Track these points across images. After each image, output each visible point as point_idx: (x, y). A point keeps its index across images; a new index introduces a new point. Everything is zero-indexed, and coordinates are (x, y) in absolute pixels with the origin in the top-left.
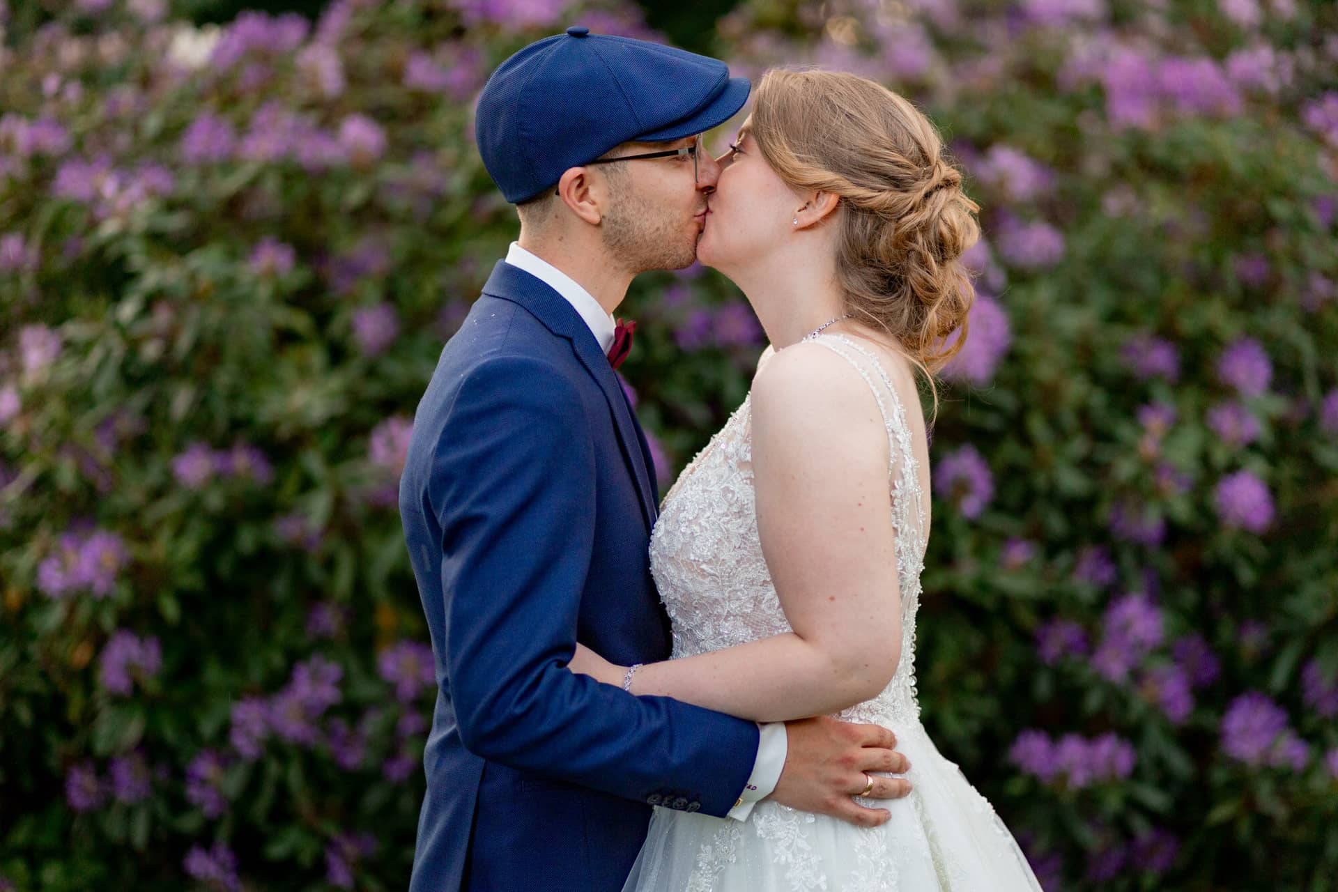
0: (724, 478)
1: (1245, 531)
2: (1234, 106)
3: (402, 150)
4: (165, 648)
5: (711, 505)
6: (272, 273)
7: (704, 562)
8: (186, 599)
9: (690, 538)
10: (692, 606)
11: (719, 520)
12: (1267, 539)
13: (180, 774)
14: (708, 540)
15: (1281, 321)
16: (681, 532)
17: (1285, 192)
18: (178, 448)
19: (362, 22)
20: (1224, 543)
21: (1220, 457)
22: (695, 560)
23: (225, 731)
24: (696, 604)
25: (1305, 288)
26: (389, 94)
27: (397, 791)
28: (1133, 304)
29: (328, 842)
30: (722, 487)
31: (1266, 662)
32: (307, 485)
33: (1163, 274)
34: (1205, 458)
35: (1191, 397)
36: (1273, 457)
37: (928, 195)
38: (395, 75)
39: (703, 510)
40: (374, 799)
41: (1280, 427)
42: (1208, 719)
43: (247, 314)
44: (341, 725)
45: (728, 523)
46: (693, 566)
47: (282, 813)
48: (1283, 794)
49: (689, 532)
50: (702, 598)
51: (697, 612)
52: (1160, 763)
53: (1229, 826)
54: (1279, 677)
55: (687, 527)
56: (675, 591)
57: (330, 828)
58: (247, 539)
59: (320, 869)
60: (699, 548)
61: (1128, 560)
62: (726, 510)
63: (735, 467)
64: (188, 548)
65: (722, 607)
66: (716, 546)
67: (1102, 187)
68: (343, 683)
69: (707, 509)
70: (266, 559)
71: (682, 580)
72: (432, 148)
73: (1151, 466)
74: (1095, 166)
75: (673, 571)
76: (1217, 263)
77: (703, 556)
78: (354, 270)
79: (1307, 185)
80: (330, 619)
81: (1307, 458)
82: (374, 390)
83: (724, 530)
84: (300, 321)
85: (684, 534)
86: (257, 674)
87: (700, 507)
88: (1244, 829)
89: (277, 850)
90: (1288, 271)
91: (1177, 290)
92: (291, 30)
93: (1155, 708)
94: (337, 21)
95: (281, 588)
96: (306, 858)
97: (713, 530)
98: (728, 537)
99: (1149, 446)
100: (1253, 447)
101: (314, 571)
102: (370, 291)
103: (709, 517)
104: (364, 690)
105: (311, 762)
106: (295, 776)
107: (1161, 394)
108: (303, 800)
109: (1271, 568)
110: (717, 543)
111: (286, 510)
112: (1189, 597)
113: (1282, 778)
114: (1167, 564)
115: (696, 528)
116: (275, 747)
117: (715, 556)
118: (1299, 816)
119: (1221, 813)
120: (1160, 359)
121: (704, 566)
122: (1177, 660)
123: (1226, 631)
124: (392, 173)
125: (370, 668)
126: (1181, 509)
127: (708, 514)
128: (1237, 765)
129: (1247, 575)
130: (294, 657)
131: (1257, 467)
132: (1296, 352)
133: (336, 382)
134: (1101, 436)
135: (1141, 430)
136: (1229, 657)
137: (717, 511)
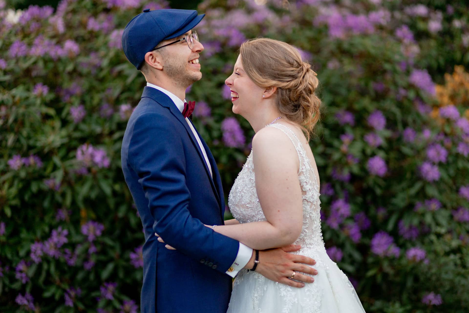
0: (249, 176)
1: (378, 176)
2: (371, 31)
3: (87, 52)
4: (7, 225)
5: (246, 185)
6: (41, 95)
7: (247, 204)
8: (13, 208)
9: (241, 197)
10: (246, 219)
11: (250, 189)
12: (385, 179)
13: (13, 269)
14: (247, 197)
15: (389, 105)
16: (238, 196)
17: (389, 61)
18: (10, 156)
19: (71, 8)
20: (370, 181)
21: (369, 151)
22: (244, 204)
23: (28, 253)
24: (247, 218)
25: (397, 93)
26: (82, 32)
27: (89, 273)
28: (338, 99)
29: (64, 291)
30: (249, 179)
31: (386, 221)
32: (55, 168)
33: (349, 90)
34: (363, 152)
35: (359, 132)
36: (387, 151)
37: (303, 77)
38: (83, 25)
39: (244, 187)
40: (80, 276)
41: (389, 140)
42: (366, 241)
43: (32, 109)
44: (68, 251)
45: (253, 190)
46: (244, 206)
47: (48, 282)
48: (392, 266)
49: (241, 195)
50: (249, 216)
51: (248, 221)
52: (350, 256)
53: (374, 277)
54: (390, 226)
55: (239, 194)
56: (240, 215)
57: (66, 286)
58: (34, 188)
59: (62, 300)
60: (245, 200)
61: (338, 187)
62: (251, 186)
63: (252, 171)
64: (14, 191)
65: (256, 217)
66: (250, 198)
67: (328, 59)
68: (69, 236)
69: (245, 187)
70: (41, 194)
71: (241, 211)
72: (97, 50)
73: (345, 155)
74: (325, 52)
75: (238, 209)
76: (367, 85)
77: (246, 202)
78: (70, 93)
79: (397, 58)
80: (64, 214)
81: (399, 151)
82: (77, 135)
83: (252, 192)
84: (52, 112)
85: (239, 196)
86: (39, 234)
87: (243, 186)
88: (379, 278)
89: (47, 294)
90: (392, 88)
91: (353, 95)
92: (48, 11)
93: (348, 237)
94: (63, 7)
95: (46, 204)
96: (57, 297)
97: (248, 193)
98: (253, 194)
99: (344, 148)
100: (380, 148)
101: (58, 198)
102: (76, 101)
103: (246, 189)
104: (76, 238)
105: (58, 263)
106: (53, 269)
107: (348, 130)
108: (56, 277)
109: (387, 188)
110: (250, 197)
111: (48, 177)
112: (359, 199)
113: (392, 260)
114: (351, 188)
115: (243, 193)
116: (45, 259)
117: (251, 201)
118: (398, 273)
119: (371, 273)
120: (348, 118)
121: (247, 205)
122: (355, 221)
123: (372, 211)
124: (82, 59)
125: (78, 231)
126: (356, 169)
127: (246, 188)
128: (376, 256)
129: (379, 191)
130: (52, 228)
131: (381, 154)
132: (394, 115)
133: (64, 132)
134: (329, 145)
135: (342, 143)
136: (374, 219)
137: (249, 187)
